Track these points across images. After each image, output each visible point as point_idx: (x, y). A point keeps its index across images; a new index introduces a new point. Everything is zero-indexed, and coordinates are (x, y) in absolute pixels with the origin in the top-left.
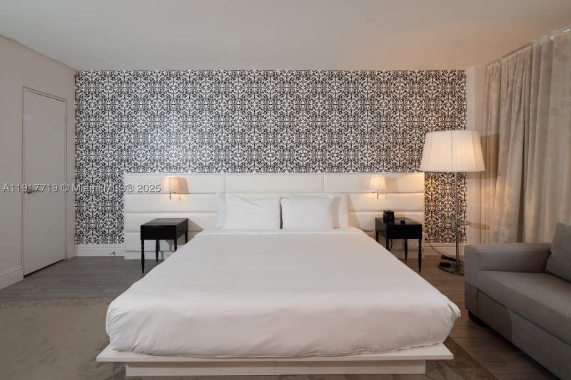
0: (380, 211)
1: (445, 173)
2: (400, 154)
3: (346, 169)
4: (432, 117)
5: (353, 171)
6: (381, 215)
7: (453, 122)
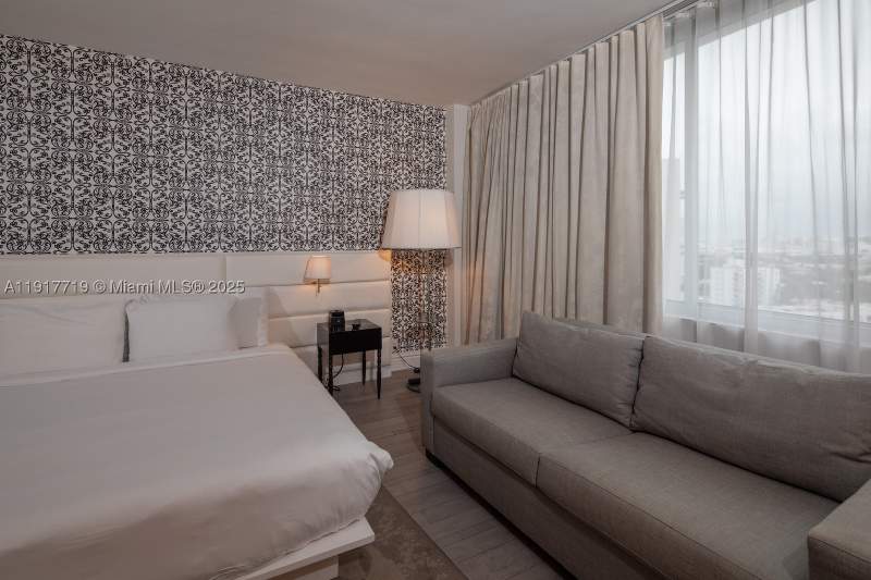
0: (324, 312)
1: (420, 251)
2: (358, 223)
3: (270, 246)
4: (403, 170)
5: (284, 249)
6: (324, 318)
7: (429, 177)
